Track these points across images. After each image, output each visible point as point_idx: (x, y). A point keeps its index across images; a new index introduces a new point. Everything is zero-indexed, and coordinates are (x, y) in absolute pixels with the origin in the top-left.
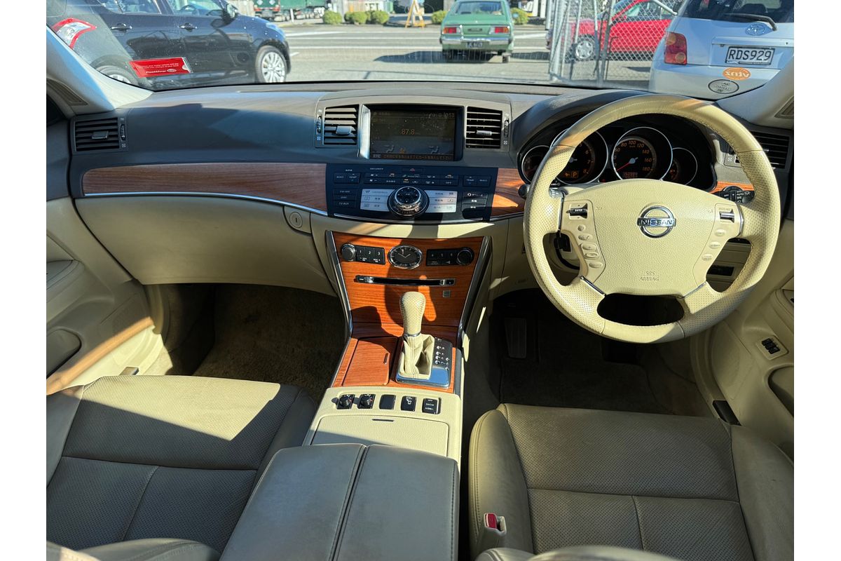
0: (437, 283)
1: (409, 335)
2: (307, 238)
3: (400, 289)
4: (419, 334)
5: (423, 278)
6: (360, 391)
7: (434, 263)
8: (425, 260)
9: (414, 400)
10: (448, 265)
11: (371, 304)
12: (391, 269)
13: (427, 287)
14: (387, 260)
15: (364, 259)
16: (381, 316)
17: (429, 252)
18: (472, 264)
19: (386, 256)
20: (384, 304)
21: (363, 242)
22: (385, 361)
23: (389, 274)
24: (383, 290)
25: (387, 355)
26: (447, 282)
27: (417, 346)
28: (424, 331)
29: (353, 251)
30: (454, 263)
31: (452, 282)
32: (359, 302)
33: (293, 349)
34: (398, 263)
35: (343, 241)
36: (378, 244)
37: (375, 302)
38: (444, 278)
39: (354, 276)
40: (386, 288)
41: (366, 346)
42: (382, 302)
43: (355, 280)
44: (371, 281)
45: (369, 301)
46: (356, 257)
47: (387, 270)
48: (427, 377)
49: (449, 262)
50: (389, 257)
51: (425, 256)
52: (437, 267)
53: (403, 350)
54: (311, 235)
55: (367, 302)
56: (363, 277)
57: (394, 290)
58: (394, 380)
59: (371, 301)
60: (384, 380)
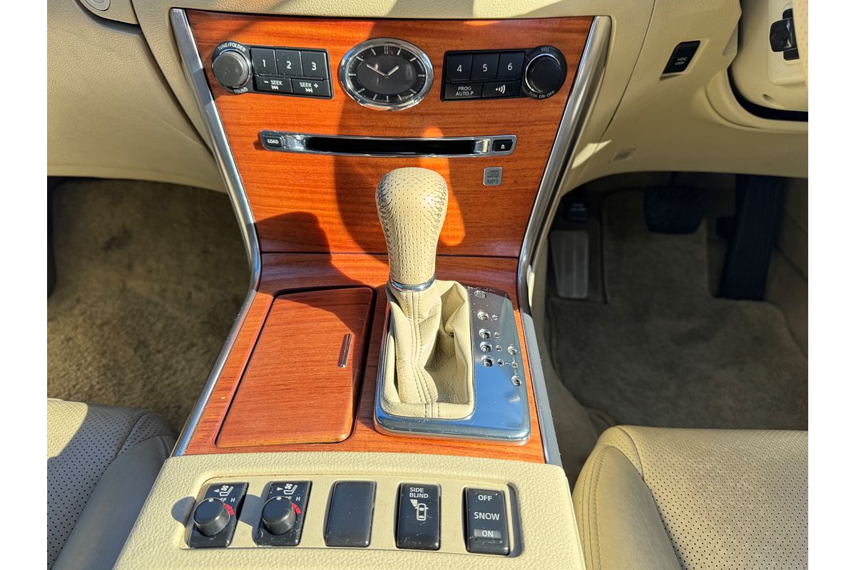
0: (468, 147)
1: (405, 287)
2: (130, 39)
3: (375, 166)
4: (431, 282)
5: (432, 134)
6: (265, 470)
7: (465, 91)
8: (438, 83)
9: (432, 495)
10: (499, 96)
11: (305, 208)
12: (349, 112)
13: (442, 159)
14: (336, 86)
15: (276, 85)
16: (329, 236)
17: (451, 58)
18: (561, 96)
19: (334, 73)
20: (336, 206)
21: (269, 34)
22: (341, 361)
23: (341, 126)
24: (329, 169)
25: (346, 338)
26: (496, 145)
27: (426, 315)
28: (441, 274)
29: (245, 64)
30: (516, 91)
31: (508, 144)
32: (273, 202)
33: (190, 294)
34: (369, 94)
35: (216, 35)
36: (311, 38)
37: (312, 200)
38: (487, 135)
39: (254, 132)
40: (338, 164)
41: (293, 313)
42: (330, 201)
43: (258, 145)
44: (300, 148)
45: (297, 199)
46: (254, 78)
47: (338, 115)
48: (464, 412)
49: (502, 89)
50: (341, 78)
51: (440, 71)
52: (470, 104)
53: (390, 325)
54: (136, 28)
55: (293, 203)
56: (276, 136)
57: (361, 171)
58: (370, 422)
59: (302, 199)
60: (338, 426)
